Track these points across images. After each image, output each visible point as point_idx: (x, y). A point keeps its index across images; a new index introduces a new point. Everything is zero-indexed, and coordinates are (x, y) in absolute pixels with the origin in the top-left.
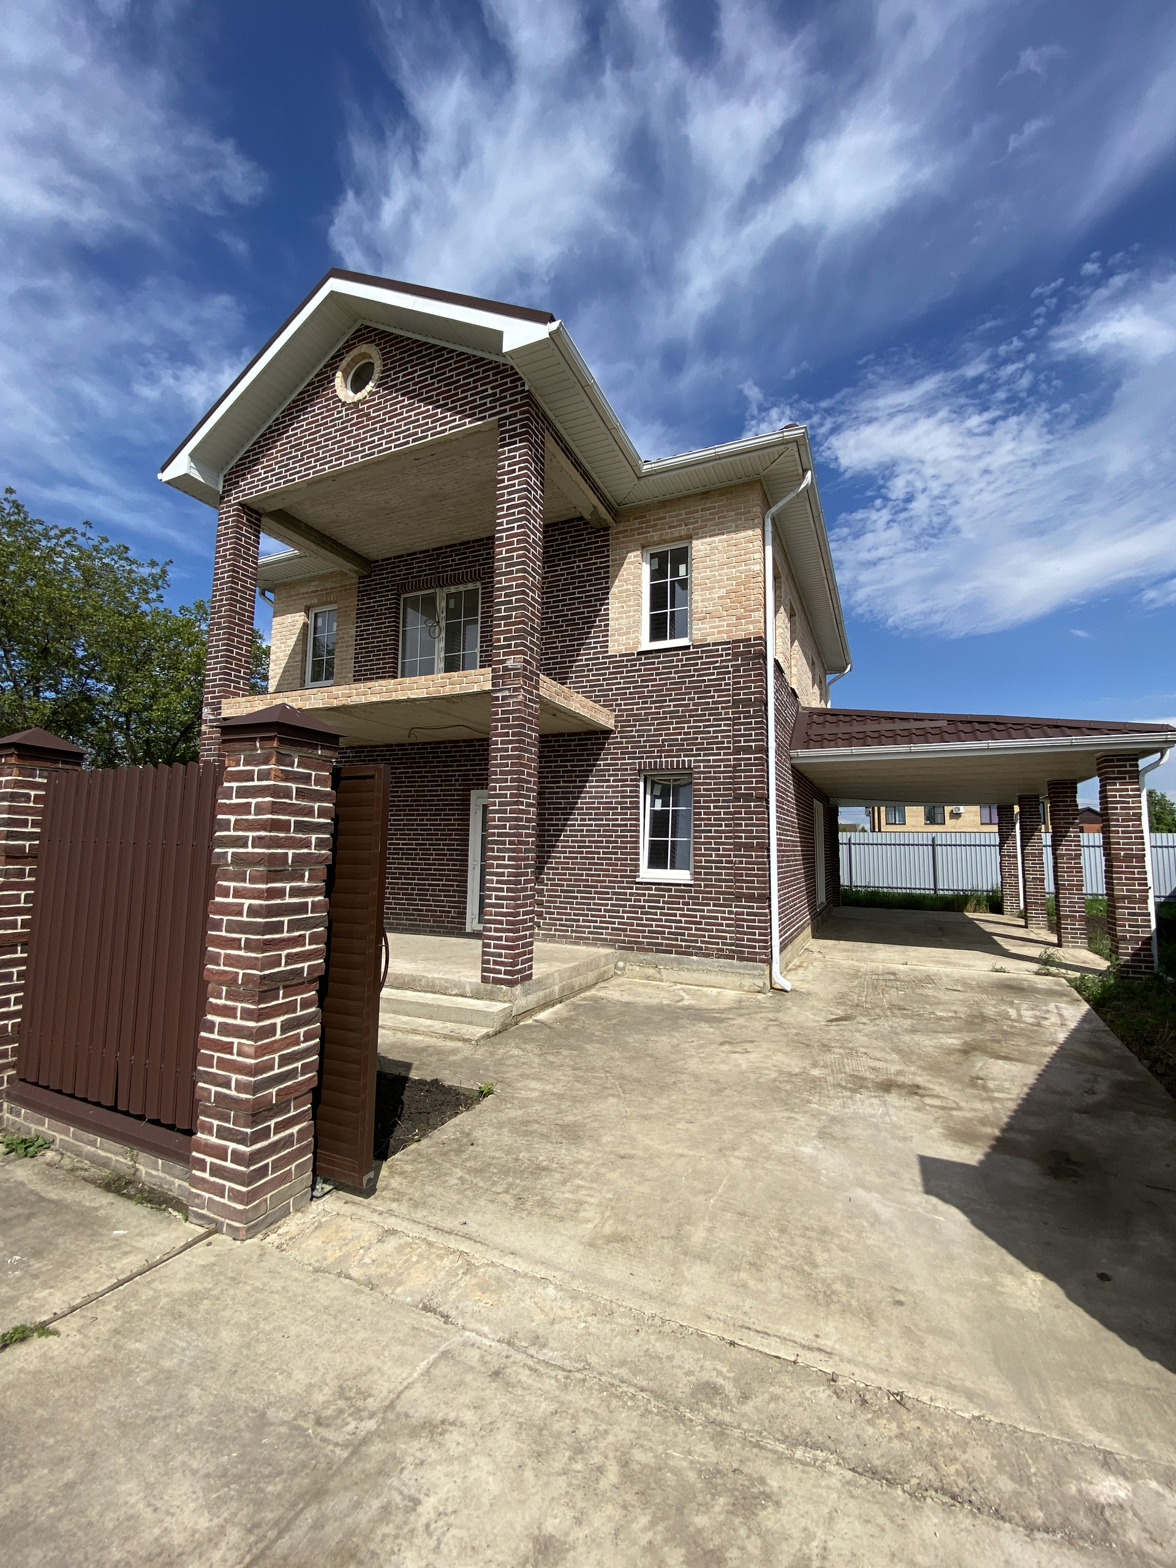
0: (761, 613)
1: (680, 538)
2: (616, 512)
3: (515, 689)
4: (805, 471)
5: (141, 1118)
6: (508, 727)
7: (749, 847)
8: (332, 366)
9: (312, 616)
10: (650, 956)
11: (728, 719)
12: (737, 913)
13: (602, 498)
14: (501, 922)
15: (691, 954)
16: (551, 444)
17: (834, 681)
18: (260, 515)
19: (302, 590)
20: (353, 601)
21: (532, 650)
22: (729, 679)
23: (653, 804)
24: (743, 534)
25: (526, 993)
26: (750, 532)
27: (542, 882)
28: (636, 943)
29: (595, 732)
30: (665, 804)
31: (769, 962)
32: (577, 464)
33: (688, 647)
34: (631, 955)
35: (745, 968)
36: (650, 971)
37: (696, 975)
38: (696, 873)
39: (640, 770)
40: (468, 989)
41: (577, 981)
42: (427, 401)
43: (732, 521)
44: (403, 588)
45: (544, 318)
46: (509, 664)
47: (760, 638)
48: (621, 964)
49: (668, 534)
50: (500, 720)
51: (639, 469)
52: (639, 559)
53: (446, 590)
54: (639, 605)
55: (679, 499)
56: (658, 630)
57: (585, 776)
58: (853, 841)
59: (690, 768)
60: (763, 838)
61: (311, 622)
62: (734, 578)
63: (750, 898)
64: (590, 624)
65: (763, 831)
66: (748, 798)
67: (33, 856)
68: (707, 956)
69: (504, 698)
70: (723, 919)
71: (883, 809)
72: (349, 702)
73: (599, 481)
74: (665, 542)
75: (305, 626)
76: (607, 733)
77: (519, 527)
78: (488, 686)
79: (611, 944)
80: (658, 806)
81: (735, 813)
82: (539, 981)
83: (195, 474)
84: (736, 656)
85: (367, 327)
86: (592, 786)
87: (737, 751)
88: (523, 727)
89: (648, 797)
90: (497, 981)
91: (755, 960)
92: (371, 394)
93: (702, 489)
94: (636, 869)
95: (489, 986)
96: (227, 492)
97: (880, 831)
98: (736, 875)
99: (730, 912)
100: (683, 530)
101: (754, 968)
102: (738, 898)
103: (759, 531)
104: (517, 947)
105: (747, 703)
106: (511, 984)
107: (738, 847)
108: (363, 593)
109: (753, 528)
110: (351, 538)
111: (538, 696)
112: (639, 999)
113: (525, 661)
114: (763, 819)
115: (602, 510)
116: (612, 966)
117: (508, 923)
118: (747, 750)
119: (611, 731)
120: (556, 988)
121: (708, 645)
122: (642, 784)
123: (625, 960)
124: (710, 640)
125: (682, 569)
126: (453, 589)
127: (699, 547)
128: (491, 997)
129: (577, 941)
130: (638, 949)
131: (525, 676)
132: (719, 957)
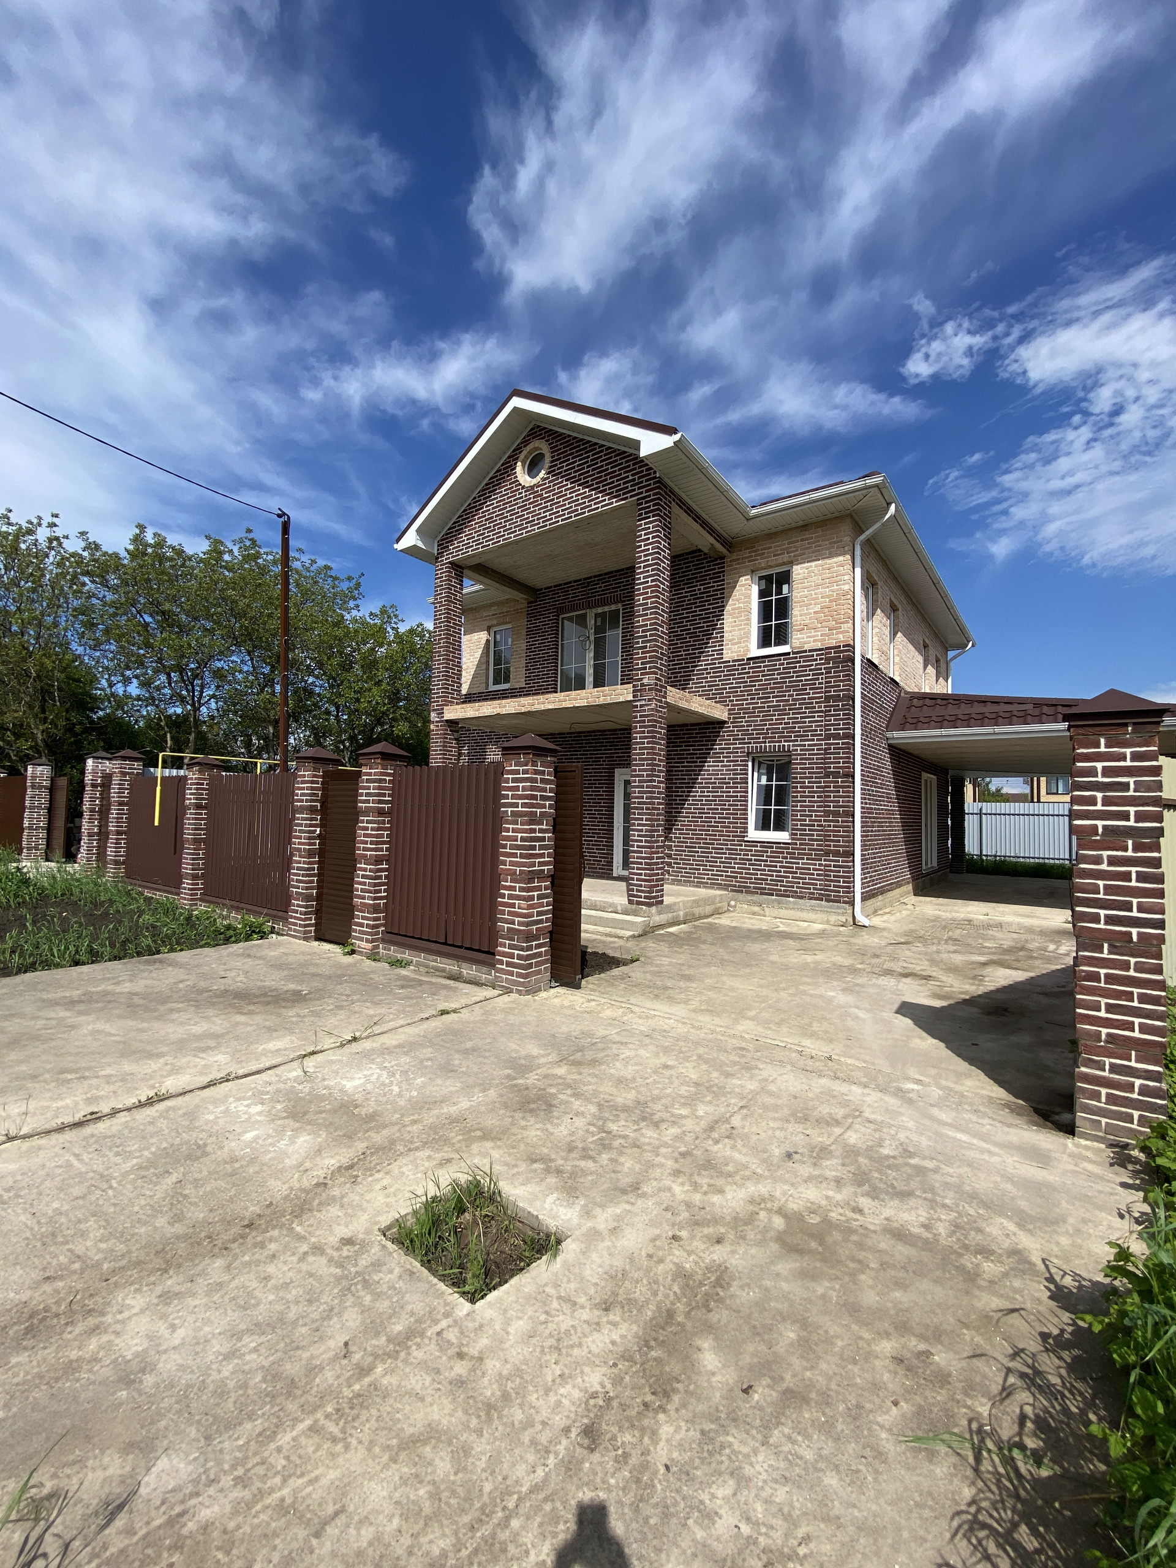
0: (850, 625)
1: (784, 564)
2: (730, 543)
3: (649, 700)
4: (889, 504)
5: (461, 947)
6: (645, 727)
7: (836, 814)
8: (513, 458)
9: (492, 634)
10: (756, 898)
11: (821, 712)
12: (826, 866)
13: (718, 537)
14: (641, 863)
15: (788, 896)
16: (676, 509)
17: (955, 657)
18: (463, 568)
19: (485, 614)
20: (523, 622)
21: (661, 670)
22: (822, 679)
23: (759, 780)
24: (835, 559)
25: (660, 913)
26: (841, 558)
27: (670, 840)
28: (745, 887)
29: (712, 723)
30: (770, 779)
31: (852, 903)
32: (697, 517)
33: (788, 654)
34: (741, 896)
35: (831, 907)
36: (756, 909)
37: (792, 912)
38: (792, 834)
39: (748, 753)
40: (619, 908)
41: (697, 911)
42: (584, 485)
43: (827, 549)
44: (561, 610)
45: (669, 430)
46: (645, 681)
47: (848, 645)
48: (733, 903)
49: (773, 560)
50: (639, 722)
51: (748, 513)
52: (749, 582)
53: (594, 611)
54: (749, 619)
55: (782, 532)
56: (765, 642)
57: (704, 758)
58: (984, 811)
59: (789, 751)
60: (848, 807)
61: (491, 639)
62: (828, 596)
63: (837, 854)
64: (709, 636)
65: (848, 802)
66: (836, 775)
67: (389, 813)
68: (802, 898)
69: (641, 706)
70: (814, 869)
71: (1043, 780)
72: (533, 709)
73: (715, 525)
74: (771, 567)
75: (488, 641)
76: (722, 723)
77: (652, 581)
78: (631, 697)
79: (725, 887)
80: (764, 781)
81: (826, 787)
82: (669, 906)
83: (420, 544)
84: (827, 660)
85: (538, 426)
86: (710, 765)
87: (828, 737)
88: (655, 726)
89: (756, 774)
90: (639, 903)
91: (839, 902)
92: (543, 479)
93: (801, 523)
94: (745, 830)
95: (634, 907)
96: (440, 554)
97: (1039, 801)
98: (825, 836)
99: (820, 865)
100: (786, 557)
101: (838, 908)
102: (827, 853)
103: (848, 557)
104: (652, 880)
105: (837, 698)
106: (649, 905)
107: (827, 813)
108: (531, 616)
109: (843, 554)
110: (522, 575)
111: (666, 703)
112: (745, 926)
113: (657, 679)
114: (848, 792)
115: (718, 546)
116: (726, 904)
117: (646, 864)
118: (836, 736)
119: (725, 722)
120: (681, 913)
121: (805, 651)
122: (750, 764)
123: (735, 900)
124: (807, 647)
125: (785, 588)
126: (600, 610)
127: (799, 571)
128: (635, 913)
129: (699, 885)
130: (747, 892)
131: (657, 690)
132: (811, 899)
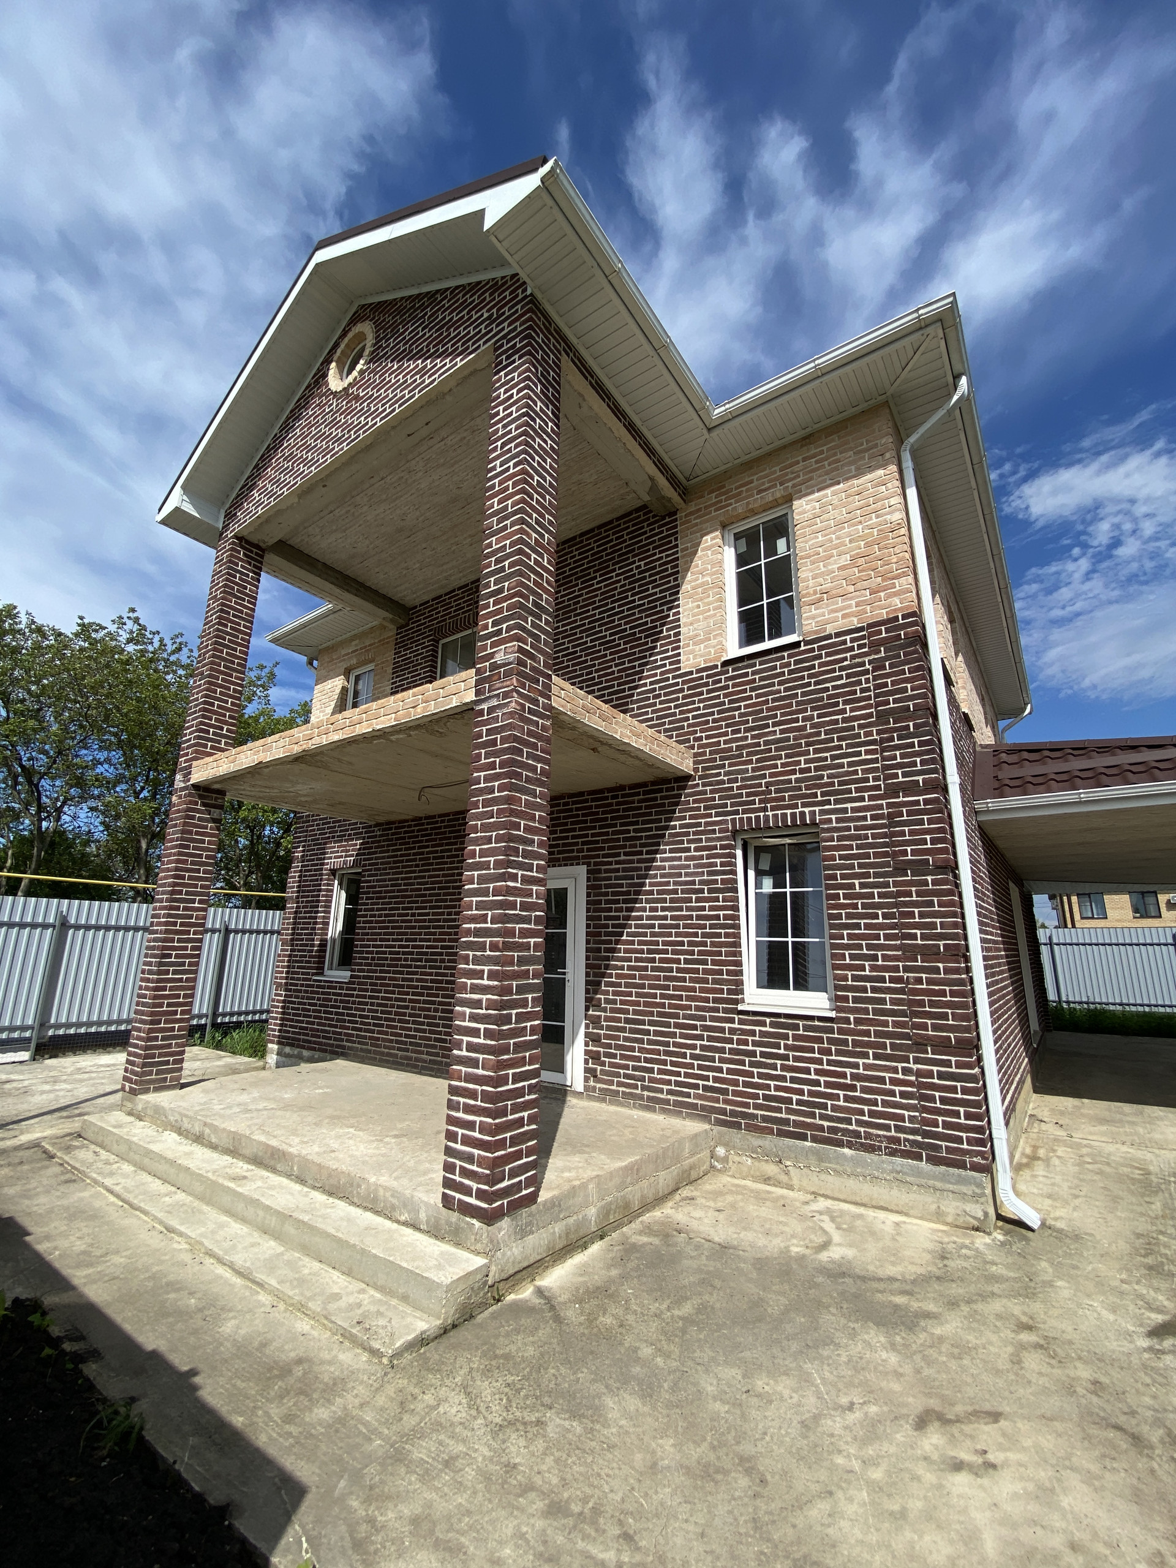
0: (911, 579)
1: (775, 504)
2: (685, 493)
3: (506, 695)
4: (956, 377)
7: (930, 953)
8: (327, 362)
9: (352, 679)
10: (769, 1142)
11: (873, 743)
12: (919, 1074)
13: (661, 466)
15: (840, 1144)
16: (571, 375)
17: (1009, 727)
18: (263, 550)
19: (343, 652)
20: (390, 656)
21: (536, 638)
22: (867, 682)
23: (758, 885)
24: (869, 477)
25: (522, 1233)
26: (880, 472)
28: (744, 1115)
29: (666, 781)
30: (779, 883)
31: (987, 1169)
33: (796, 645)
34: (737, 1137)
35: (943, 1178)
36: (771, 1169)
37: (851, 1183)
38: (838, 998)
39: (735, 832)
40: (423, 1216)
41: (635, 1193)
42: (417, 356)
43: (850, 464)
44: (440, 633)
45: (536, 163)
46: (499, 658)
47: (913, 614)
48: (721, 1151)
49: (756, 500)
51: (709, 414)
52: (719, 541)
54: (722, 600)
55: (769, 454)
56: (751, 629)
57: (654, 844)
58: (1055, 940)
59: (814, 824)
60: (955, 937)
61: (351, 687)
62: (862, 538)
63: (942, 1046)
64: (654, 634)
65: (955, 925)
66: (920, 867)
68: (871, 1149)
69: (491, 711)
70: (894, 1081)
71: (1074, 899)
73: (654, 443)
74: (754, 512)
75: (344, 690)
76: (683, 779)
79: (703, 1113)
80: (768, 887)
81: (900, 894)
82: (554, 1204)
83: (188, 508)
84: (874, 646)
86: (665, 859)
87: (893, 791)
89: (751, 874)
90: (467, 1210)
91: (962, 1165)
92: (362, 372)
93: (801, 434)
94: (738, 988)
95: (455, 1216)
96: (226, 527)
97: (1074, 926)
98: (911, 1003)
99: (906, 1071)
100: (778, 492)
101: (961, 1181)
102: (920, 1044)
103: (893, 468)
105: (902, 714)
107: (910, 953)
108: (401, 644)
109: (883, 466)
113: (521, 650)
114: (951, 904)
115: (662, 481)
116: (707, 1153)
118: (910, 788)
119: (689, 777)
121: (829, 637)
122: (739, 853)
123: (726, 1145)
124: (830, 629)
125: (781, 545)
127: (803, 508)
128: (456, 1237)
130: (749, 1128)
131: (520, 674)
132: (893, 1153)
